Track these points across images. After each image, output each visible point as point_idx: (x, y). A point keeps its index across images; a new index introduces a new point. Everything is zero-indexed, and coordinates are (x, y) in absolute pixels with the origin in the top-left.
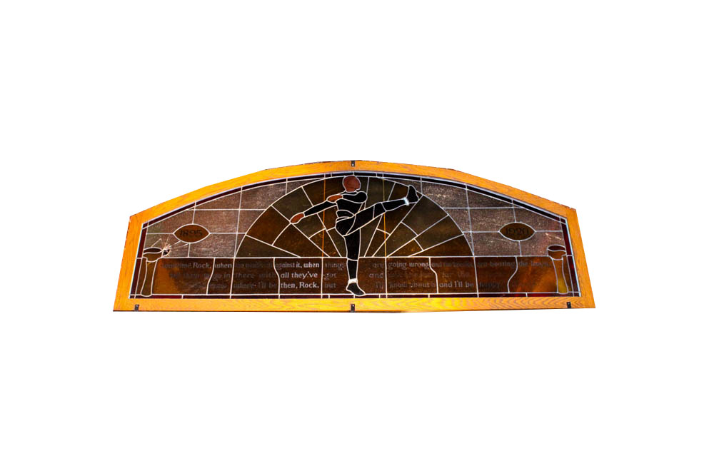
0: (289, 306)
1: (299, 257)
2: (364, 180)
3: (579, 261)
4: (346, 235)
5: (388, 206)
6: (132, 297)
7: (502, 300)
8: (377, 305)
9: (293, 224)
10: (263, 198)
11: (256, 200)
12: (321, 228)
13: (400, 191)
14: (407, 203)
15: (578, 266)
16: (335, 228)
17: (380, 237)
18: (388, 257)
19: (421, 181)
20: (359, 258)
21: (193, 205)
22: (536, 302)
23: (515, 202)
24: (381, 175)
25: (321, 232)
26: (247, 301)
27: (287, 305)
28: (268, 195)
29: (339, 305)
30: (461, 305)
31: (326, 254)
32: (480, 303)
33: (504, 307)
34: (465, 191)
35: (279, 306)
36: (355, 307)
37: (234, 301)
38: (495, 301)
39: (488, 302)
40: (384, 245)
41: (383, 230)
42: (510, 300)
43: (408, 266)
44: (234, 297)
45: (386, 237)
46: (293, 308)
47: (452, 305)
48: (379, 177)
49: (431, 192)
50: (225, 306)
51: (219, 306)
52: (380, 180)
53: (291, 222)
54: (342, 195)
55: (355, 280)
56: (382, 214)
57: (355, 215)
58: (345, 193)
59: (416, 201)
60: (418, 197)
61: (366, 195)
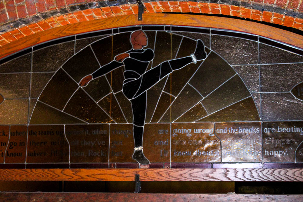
0: (79, 176)
1: (88, 124)
2: (151, 36)
4: (133, 99)
5: (176, 64)
7: (288, 171)
8: (161, 175)
9: (82, 87)
10: (53, 59)
11: (47, 62)
12: (109, 91)
13: (188, 46)
14: (195, 61)
16: (122, 90)
17: (166, 99)
18: (172, 123)
19: (210, 34)
20: (145, 123)
24: (167, 28)
25: (109, 96)
26: (40, 170)
27: (76, 176)
28: (58, 55)
29: (125, 175)
30: (245, 177)
31: (113, 120)
32: (264, 175)
33: (289, 179)
34: (257, 43)
35: (69, 176)
36: (140, 177)
37: (29, 170)
38: (279, 173)
39: (272, 173)
40: (169, 109)
41: (169, 92)
42: (295, 172)
43: (192, 132)
44: (29, 167)
45: (172, 101)
46: (82, 178)
47: (236, 177)
48: (167, 31)
49: (219, 47)
50: (21, 176)
51: (15, 176)
52: (168, 34)
53: (80, 85)
54: (129, 53)
55: (140, 148)
56: (169, 74)
57: (141, 76)
58: (132, 51)
59: (204, 58)
60: (206, 53)
61: (153, 52)
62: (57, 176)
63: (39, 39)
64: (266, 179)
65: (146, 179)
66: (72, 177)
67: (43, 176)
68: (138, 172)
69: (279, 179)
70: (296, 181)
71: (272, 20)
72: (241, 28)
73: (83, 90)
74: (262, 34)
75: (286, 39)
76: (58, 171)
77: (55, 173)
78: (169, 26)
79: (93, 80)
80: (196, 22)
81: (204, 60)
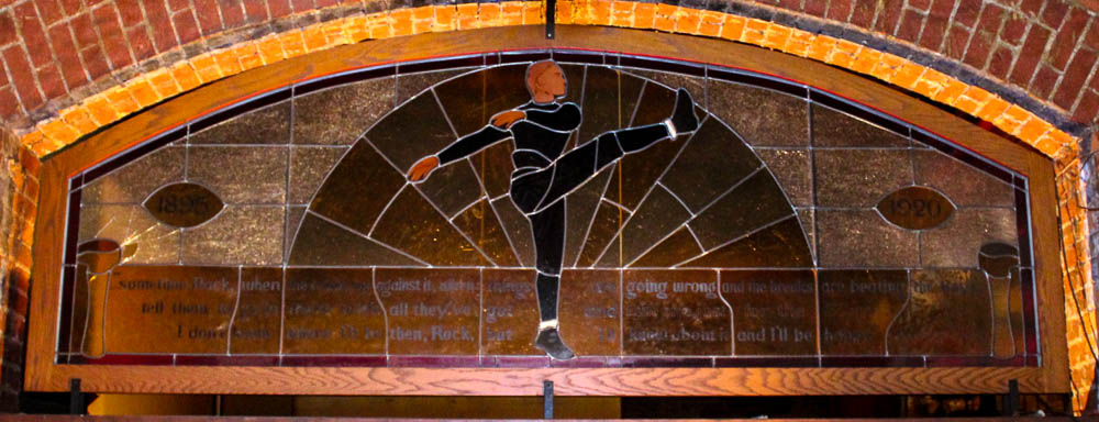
0: (411, 384)
1: (429, 266)
2: (572, 74)
3: (1045, 283)
4: (534, 213)
5: (630, 140)
6: (62, 360)
7: (871, 374)
8: (602, 383)
9: (413, 183)
10: (343, 115)
11: (328, 123)
12: (478, 194)
13: (658, 100)
14: (673, 133)
15: (1042, 290)
16: (509, 194)
17: (610, 216)
18: (625, 268)
19: (707, 78)
20: (562, 269)
21: (183, 132)
22: (943, 381)
23: (916, 135)
24: (612, 60)
25: (478, 206)
26: (316, 371)
27: (404, 383)
28: (354, 107)
29: (520, 382)
30: (784, 386)
31: (489, 259)
32: (823, 381)
33: (874, 389)
34: (806, 102)
35: (388, 384)
36: (555, 388)
37: (289, 370)
38: (856, 377)
39: (840, 378)
40: (618, 239)
41: (617, 201)
42: (888, 374)
43: (669, 291)
44: (288, 362)
45: (624, 220)
46: (419, 388)
47: (765, 385)
48: (609, 67)
49: (726, 105)
50: (269, 383)
51: (257, 383)
52: (612, 74)
53: (410, 178)
54: (524, 111)
55: (553, 323)
56: (615, 161)
57: (553, 163)
58: (532, 105)
59: (694, 129)
60: (697, 118)
61: (578, 111)
62: (358, 384)
63: (309, 69)
64: (828, 391)
65: (570, 392)
66: (395, 387)
67: (324, 384)
68: (550, 375)
69: (853, 388)
70: (889, 393)
71: (832, 56)
72: (772, 69)
73: (417, 189)
74: (816, 83)
75: (866, 97)
76: (362, 372)
77: (352, 377)
79: (441, 169)
80: (676, 50)
81: (693, 132)
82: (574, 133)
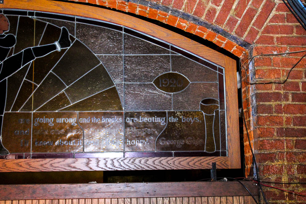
2: (13, 20)
3: (230, 117)
5: (39, 51)
7: (148, 160)
8: (21, 166)
13: (52, 33)
14: (59, 49)
15: (229, 121)
17: (28, 87)
18: (34, 112)
19: (76, 22)
20: (5, 112)
22: (181, 163)
23: (173, 48)
24: (31, 14)
30: (106, 166)
32: (125, 164)
33: (148, 167)
34: (121, 34)
38: (140, 162)
39: (133, 162)
40: (31, 97)
41: (32, 80)
42: (155, 160)
43: (55, 121)
45: (34, 89)
47: (98, 166)
48: (30, 17)
49: (84, 35)
52: (32, 20)
56: (31, 61)
57: (2, 62)
59: (69, 46)
60: (71, 41)
61: (15, 38)
64: (127, 168)
65: (5, 171)
69: (139, 167)
70: (156, 169)
71: (137, 11)
72: (106, 18)
74: (127, 24)
75: (150, 31)
78: (33, 11)
80: (61, 9)
81: (69, 48)
82: (12, 48)
